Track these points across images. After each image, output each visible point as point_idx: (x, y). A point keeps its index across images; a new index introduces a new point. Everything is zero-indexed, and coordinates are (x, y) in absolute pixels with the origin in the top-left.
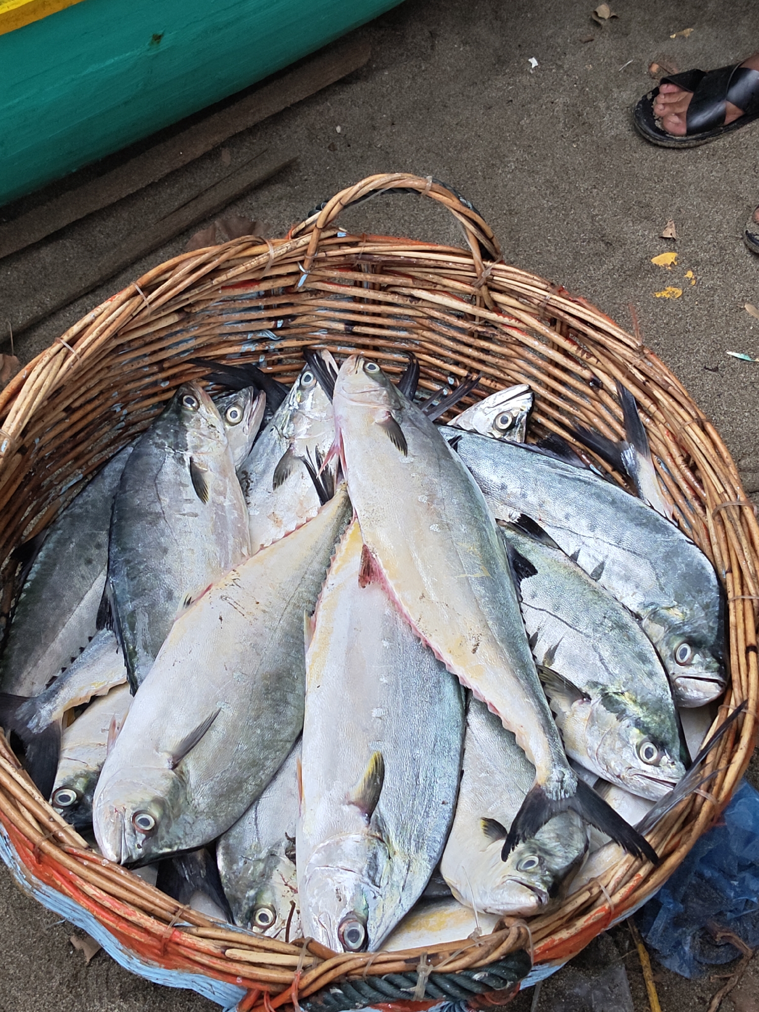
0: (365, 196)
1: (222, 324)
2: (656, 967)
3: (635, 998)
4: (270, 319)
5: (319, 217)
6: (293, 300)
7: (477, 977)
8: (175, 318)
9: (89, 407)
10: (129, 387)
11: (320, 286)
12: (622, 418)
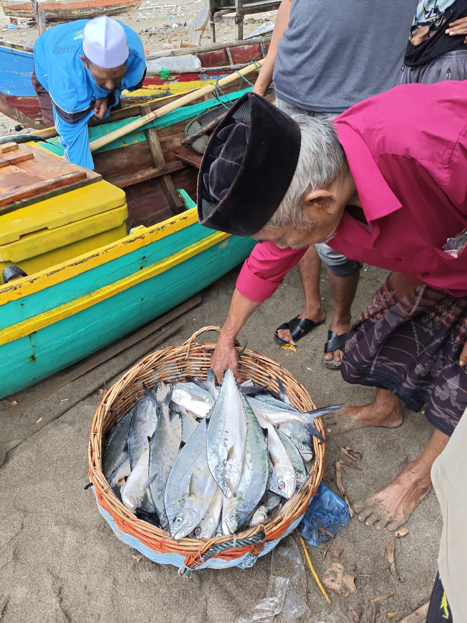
0: (202, 333)
1: (166, 371)
2: (306, 544)
3: (301, 554)
4: (179, 369)
5: (190, 340)
6: (185, 362)
7: (250, 539)
8: (152, 370)
9: (129, 398)
10: (140, 391)
11: (192, 358)
12: (278, 386)
